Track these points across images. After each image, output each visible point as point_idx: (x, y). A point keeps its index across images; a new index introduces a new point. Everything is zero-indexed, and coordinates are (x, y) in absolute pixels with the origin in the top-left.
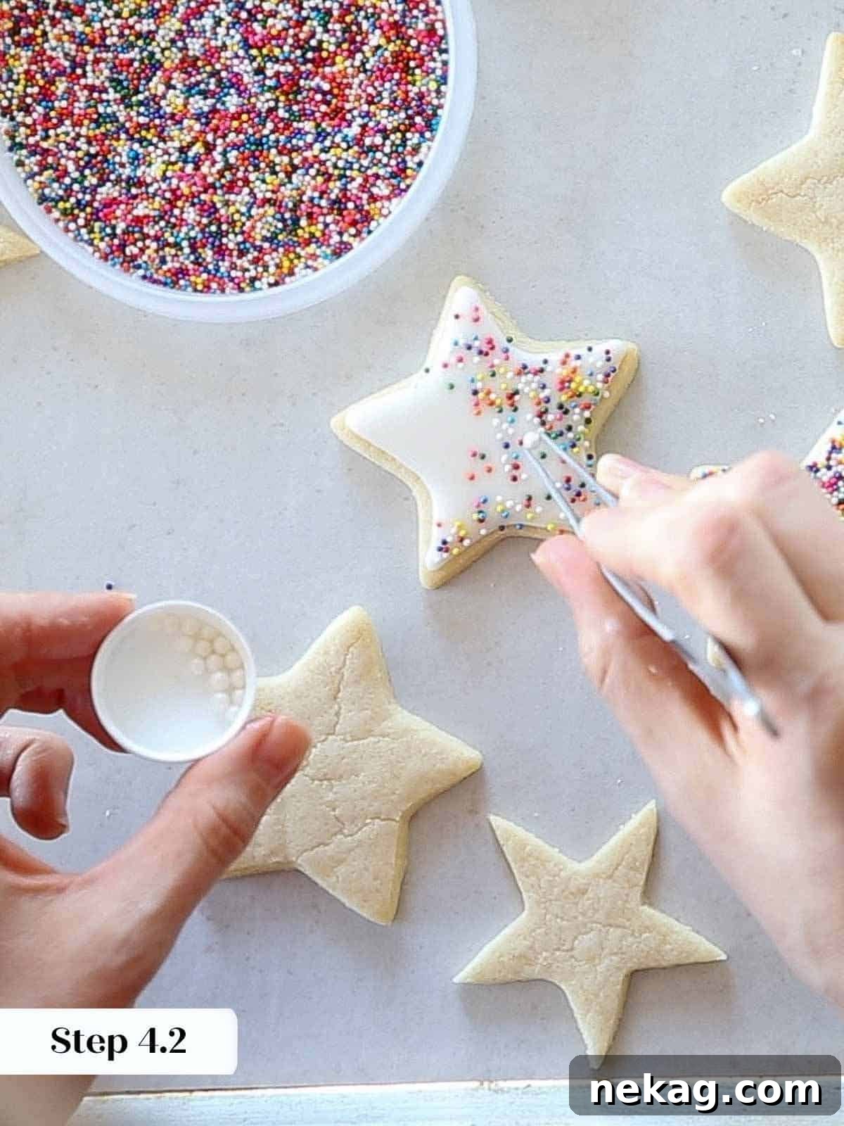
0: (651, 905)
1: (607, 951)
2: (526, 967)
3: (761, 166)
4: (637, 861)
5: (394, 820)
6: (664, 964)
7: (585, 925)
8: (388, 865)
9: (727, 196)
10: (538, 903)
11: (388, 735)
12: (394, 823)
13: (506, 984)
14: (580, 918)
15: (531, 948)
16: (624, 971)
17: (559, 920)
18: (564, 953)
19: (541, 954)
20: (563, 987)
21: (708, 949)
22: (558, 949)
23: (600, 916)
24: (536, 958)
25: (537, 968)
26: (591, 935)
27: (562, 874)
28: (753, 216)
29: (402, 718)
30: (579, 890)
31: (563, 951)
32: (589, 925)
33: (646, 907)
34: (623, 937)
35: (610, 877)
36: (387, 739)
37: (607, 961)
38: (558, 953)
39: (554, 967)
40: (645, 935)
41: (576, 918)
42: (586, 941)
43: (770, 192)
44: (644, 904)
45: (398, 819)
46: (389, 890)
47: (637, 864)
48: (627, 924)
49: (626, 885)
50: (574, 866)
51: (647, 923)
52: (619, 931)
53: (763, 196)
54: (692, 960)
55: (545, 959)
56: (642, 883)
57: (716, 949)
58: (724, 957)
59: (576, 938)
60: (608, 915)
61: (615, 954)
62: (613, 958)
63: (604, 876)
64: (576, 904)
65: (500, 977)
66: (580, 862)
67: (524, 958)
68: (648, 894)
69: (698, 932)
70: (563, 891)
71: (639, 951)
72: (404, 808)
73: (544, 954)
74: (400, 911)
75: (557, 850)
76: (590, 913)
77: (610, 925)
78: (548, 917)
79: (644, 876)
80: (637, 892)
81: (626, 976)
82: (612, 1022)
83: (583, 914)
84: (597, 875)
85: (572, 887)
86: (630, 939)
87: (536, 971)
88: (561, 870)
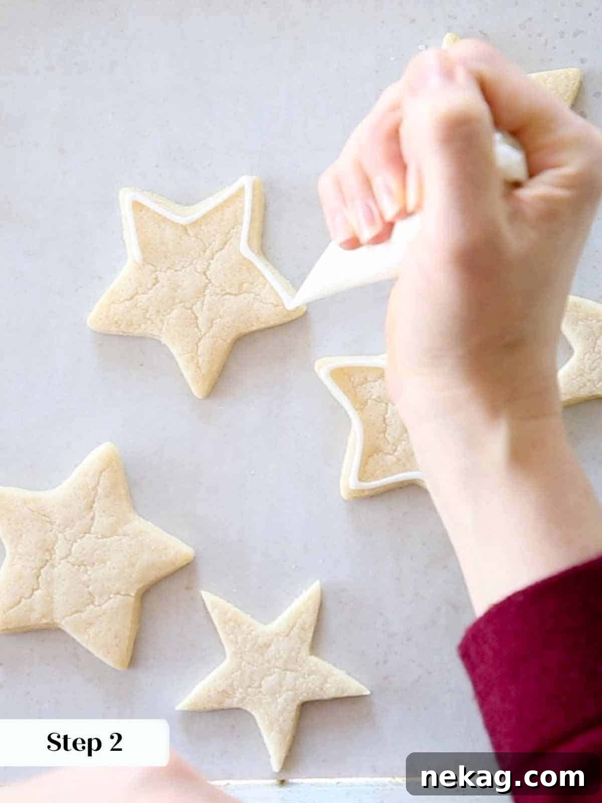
0: (317, 655)
1: (284, 688)
2: (226, 700)
4: (306, 624)
5: (130, 596)
6: (326, 697)
7: (269, 669)
8: (124, 627)
10: (235, 653)
11: (128, 535)
12: (130, 598)
13: (213, 711)
14: (267, 665)
15: (231, 685)
16: (298, 702)
17: (250, 666)
18: (254, 690)
19: (238, 690)
20: (253, 713)
21: (355, 687)
22: (250, 687)
23: (280, 662)
24: (235, 693)
25: (236, 699)
26: (273, 676)
27: (253, 633)
29: (138, 524)
30: (265, 645)
31: (254, 688)
32: (272, 670)
33: (314, 659)
34: (296, 679)
35: (287, 636)
36: (127, 537)
37: (284, 696)
38: (250, 689)
39: (247, 700)
40: (312, 677)
41: (262, 664)
42: (270, 681)
44: (311, 654)
45: (133, 594)
46: (126, 644)
47: (307, 626)
48: (299, 669)
49: (299, 641)
50: (260, 628)
51: (314, 669)
52: (294, 674)
54: (345, 695)
55: (241, 693)
56: (310, 640)
57: (363, 687)
58: (368, 693)
59: (263, 678)
60: (285, 663)
61: (291, 690)
62: (289, 693)
63: (284, 635)
64: (262, 654)
65: (207, 706)
66: (266, 624)
67: (224, 693)
68: (314, 648)
69: (350, 674)
70: (254, 645)
71: (309, 688)
72: (138, 587)
73: (240, 690)
74: (134, 660)
75: (249, 616)
76: (273, 662)
77: (287, 670)
78: (243, 664)
79: (310, 635)
80: (306, 648)
81: (298, 706)
82: (287, 739)
83: (269, 662)
84: (277, 635)
85: (260, 641)
86: (301, 680)
87: (234, 702)
88: (252, 630)
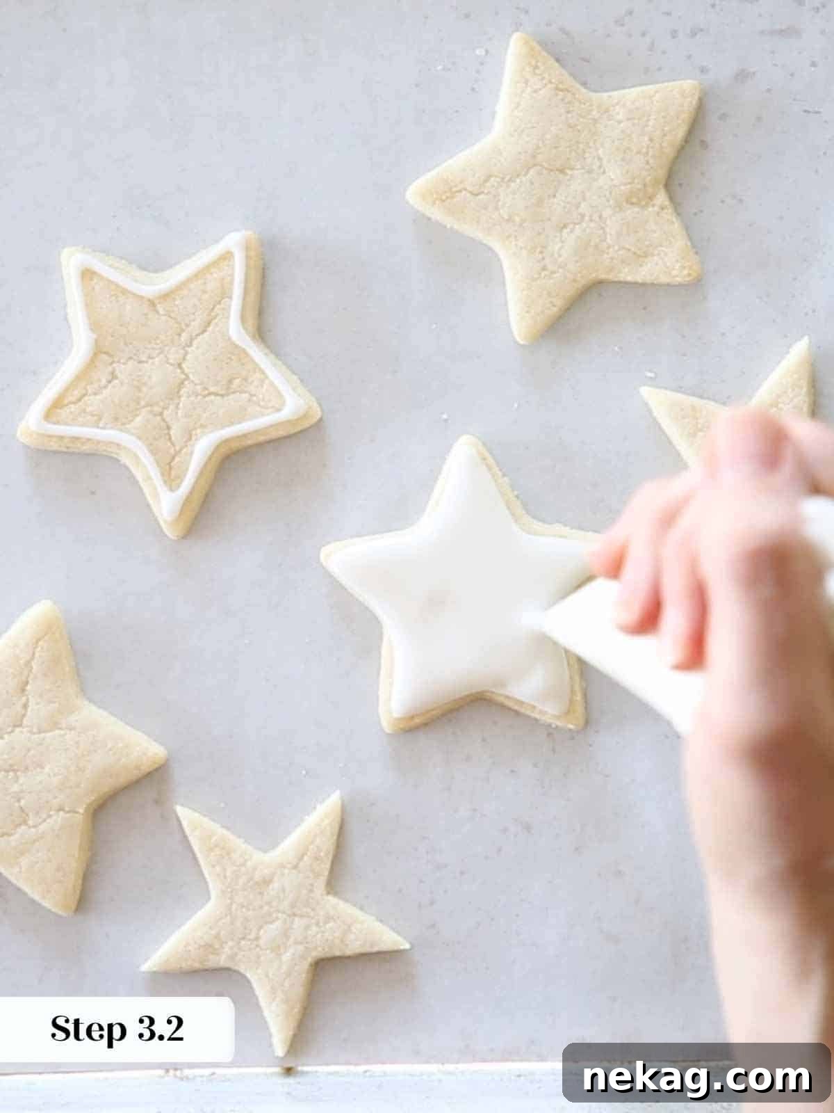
0: (336, 894)
1: (292, 940)
2: (211, 957)
3: (445, 165)
4: (321, 852)
5: (77, 812)
6: (348, 952)
7: (270, 914)
8: (70, 856)
9: (413, 194)
10: (223, 892)
11: (74, 729)
12: (77, 815)
13: (193, 973)
14: (266, 908)
15: (217, 936)
16: (310, 960)
17: (244, 910)
18: (249, 943)
19: (226, 943)
20: (248, 975)
21: (389, 939)
22: (243, 938)
23: (285, 905)
24: (222, 947)
25: (223, 957)
26: (276, 924)
27: (249, 864)
28: (436, 214)
29: (89, 712)
30: (264, 880)
31: (250, 940)
32: (274, 915)
33: (330, 898)
34: (307, 927)
35: (295, 867)
36: (73, 732)
37: (291, 951)
38: (243, 942)
39: (239, 957)
40: (329, 925)
41: (261, 907)
42: (272, 930)
43: (454, 189)
44: (328, 893)
45: (81, 811)
46: (72, 880)
47: (322, 854)
48: (312, 914)
49: (311, 875)
50: (258, 856)
51: (332, 913)
52: (304, 921)
53: (446, 194)
54: (375, 949)
55: (231, 948)
56: (326, 873)
57: (399, 939)
58: (407, 946)
59: (261, 927)
60: (293, 906)
61: (301, 943)
62: (298, 946)
63: (289, 866)
64: (261, 894)
65: (185, 965)
66: (265, 851)
67: (208, 947)
68: (333, 884)
69: (381, 921)
70: (249, 881)
71: (325, 940)
72: (88, 801)
73: (230, 943)
74: (83, 902)
75: (242, 840)
76: (274, 904)
77: (295, 915)
78: (234, 906)
79: (328, 866)
80: (321, 884)
81: (311, 965)
82: (296, 1010)
83: (269, 903)
84: (282, 866)
85: (257, 877)
86: (314, 929)
87: (222, 961)
88: (246, 860)
